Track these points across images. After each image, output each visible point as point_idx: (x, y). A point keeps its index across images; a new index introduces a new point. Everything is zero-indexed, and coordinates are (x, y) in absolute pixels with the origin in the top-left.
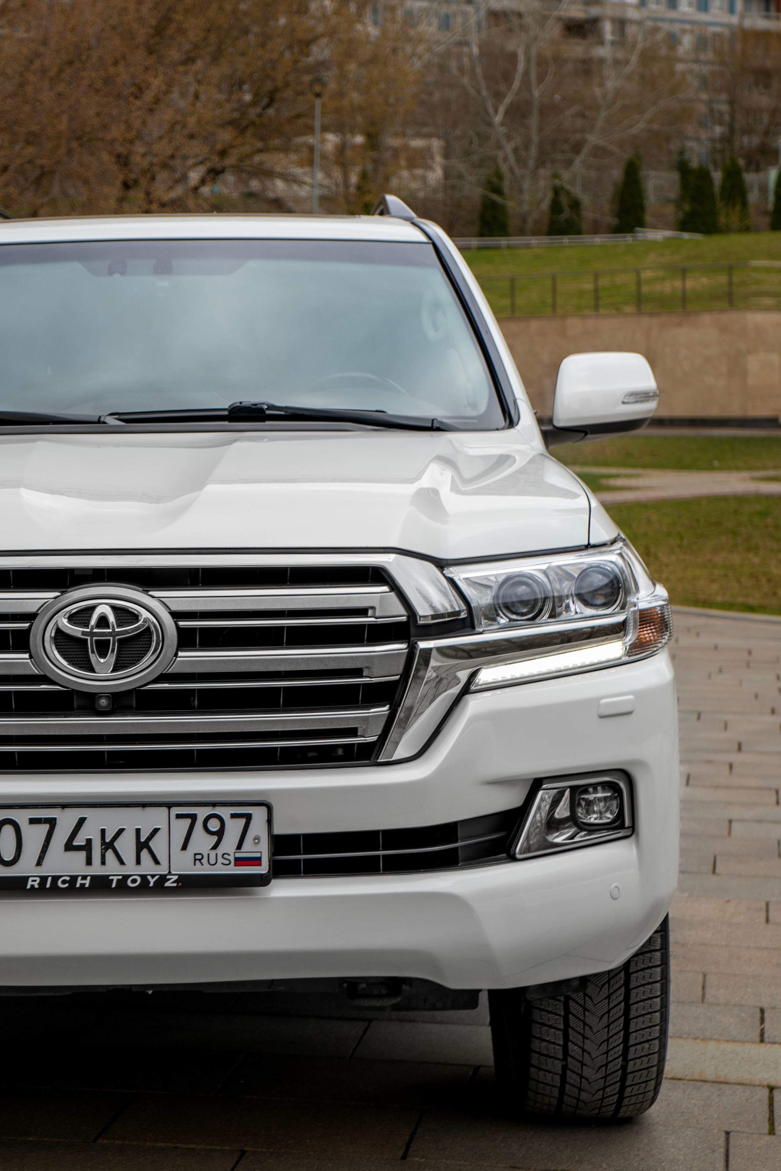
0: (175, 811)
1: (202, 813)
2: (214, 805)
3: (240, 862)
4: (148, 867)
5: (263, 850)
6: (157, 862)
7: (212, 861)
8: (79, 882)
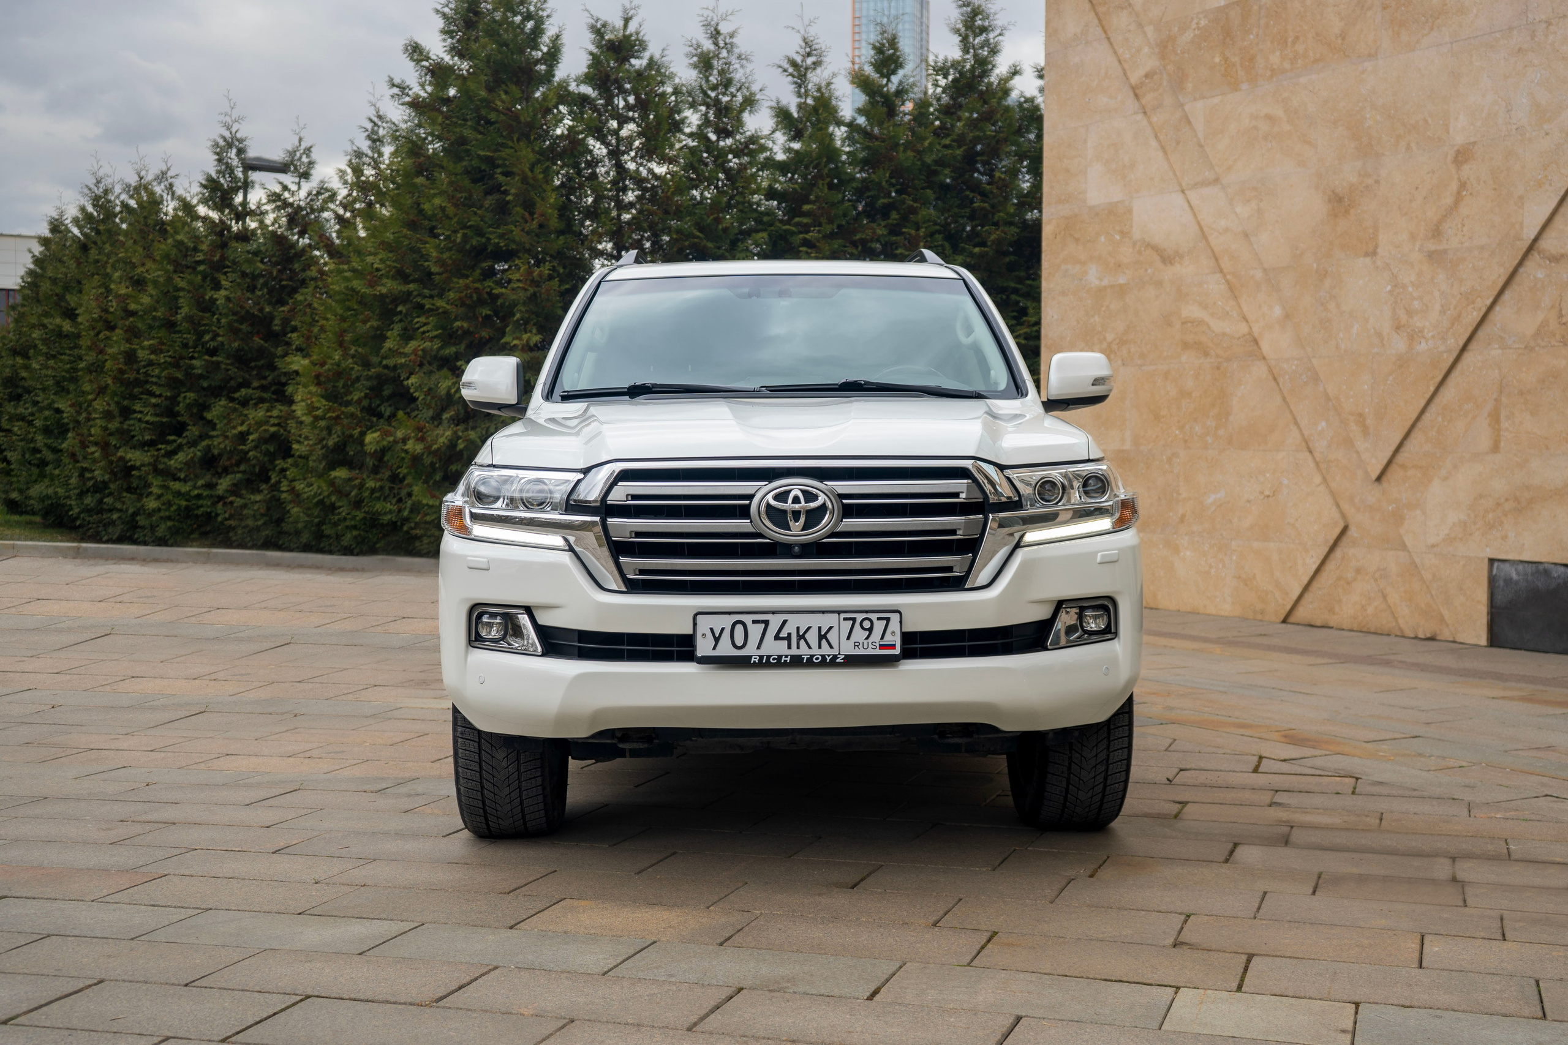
0: (843, 616)
1: (859, 617)
2: (867, 612)
3: (882, 647)
4: (825, 650)
5: (897, 640)
6: (831, 647)
7: (865, 647)
8: (784, 659)
